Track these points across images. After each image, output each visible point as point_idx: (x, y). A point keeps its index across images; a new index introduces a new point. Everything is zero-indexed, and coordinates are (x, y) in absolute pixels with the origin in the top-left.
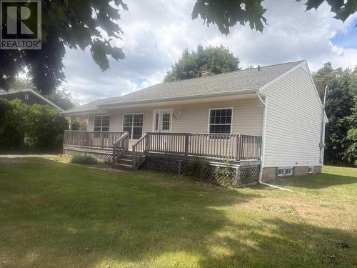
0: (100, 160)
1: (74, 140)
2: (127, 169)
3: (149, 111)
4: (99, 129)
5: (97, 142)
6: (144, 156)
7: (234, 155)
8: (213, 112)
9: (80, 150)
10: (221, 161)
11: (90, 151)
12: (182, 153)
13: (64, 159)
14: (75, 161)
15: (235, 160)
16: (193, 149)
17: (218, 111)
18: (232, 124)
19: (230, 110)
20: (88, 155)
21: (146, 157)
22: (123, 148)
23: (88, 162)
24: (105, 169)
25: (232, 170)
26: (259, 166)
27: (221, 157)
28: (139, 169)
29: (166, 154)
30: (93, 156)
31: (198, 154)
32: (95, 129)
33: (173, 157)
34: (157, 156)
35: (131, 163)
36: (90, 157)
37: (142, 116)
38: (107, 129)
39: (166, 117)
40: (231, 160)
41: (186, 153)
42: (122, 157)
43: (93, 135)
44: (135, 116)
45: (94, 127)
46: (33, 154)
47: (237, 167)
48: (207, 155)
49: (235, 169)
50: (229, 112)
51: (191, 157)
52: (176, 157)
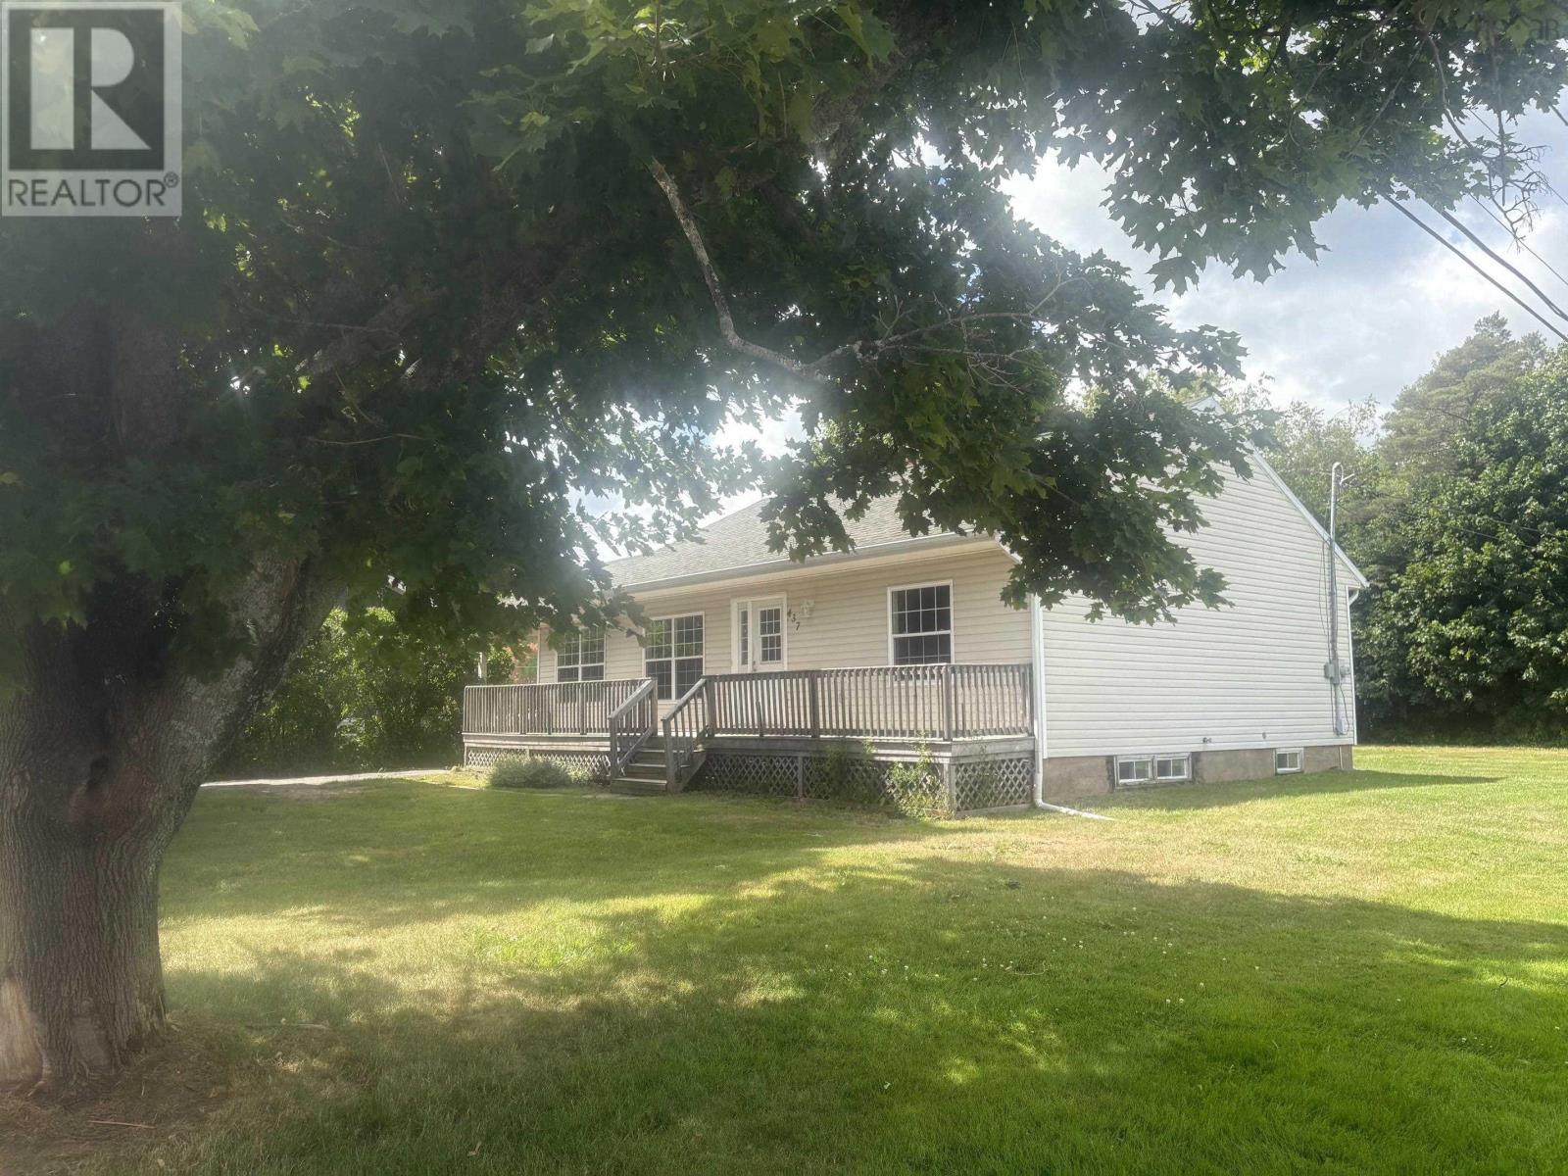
0: (576, 771)
1: (495, 717)
2: (654, 791)
3: (719, 602)
4: (573, 674)
5: (566, 715)
6: (700, 748)
7: (935, 727)
8: (899, 597)
9: (516, 745)
10: (903, 746)
11: (545, 746)
12: (801, 731)
13: (472, 777)
14: (500, 782)
15: (938, 740)
16: (831, 719)
17: (914, 593)
18: (951, 632)
19: (947, 588)
20: (540, 759)
21: (708, 752)
22: (642, 729)
23: (542, 778)
24: (590, 796)
25: (933, 768)
26: (1033, 754)
27: (903, 733)
28: (686, 790)
29: (761, 738)
30: (556, 761)
31: (845, 731)
32: (563, 675)
33: (779, 745)
34: (737, 745)
35: (661, 774)
36: (547, 764)
37: (699, 619)
38: (598, 672)
39: (770, 621)
40: (929, 739)
41: (815, 730)
42: (637, 756)
43: (553, 695)
44: (680, 622)
45: (556, 668)
46: (374, 769)
47: (944, 759)
48: (860, 733)
49: (941, 766)
50: (943, 593)
51: (826, 740)
52: (790, 745)
